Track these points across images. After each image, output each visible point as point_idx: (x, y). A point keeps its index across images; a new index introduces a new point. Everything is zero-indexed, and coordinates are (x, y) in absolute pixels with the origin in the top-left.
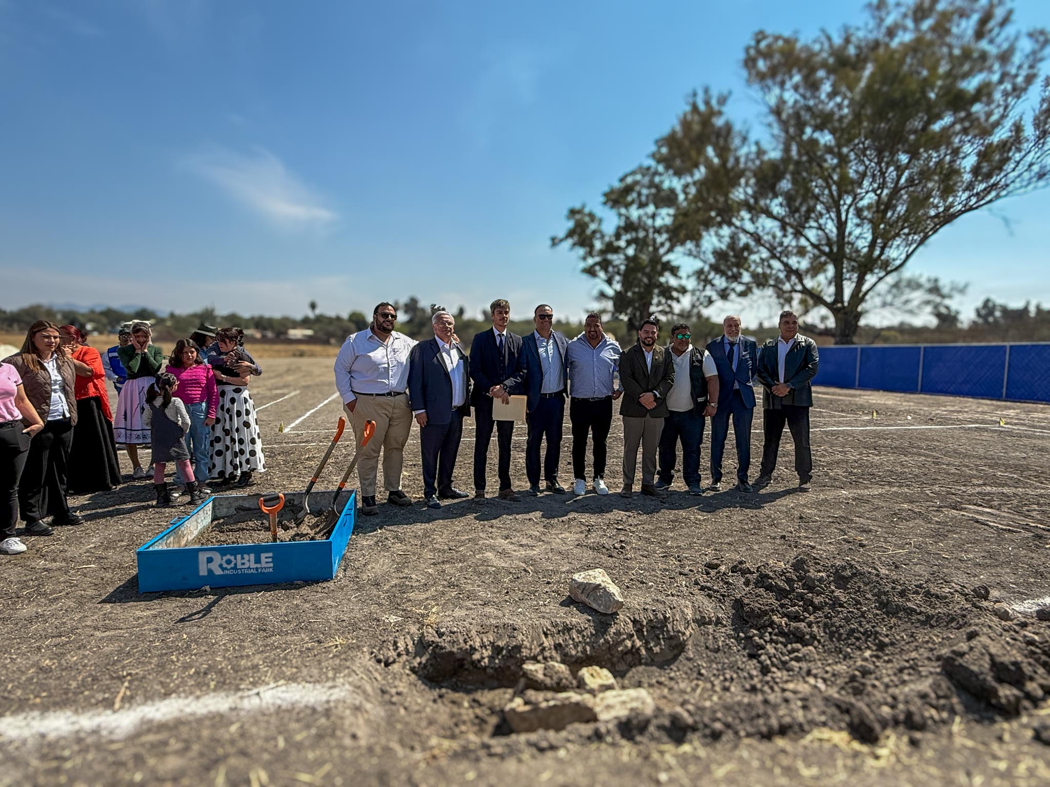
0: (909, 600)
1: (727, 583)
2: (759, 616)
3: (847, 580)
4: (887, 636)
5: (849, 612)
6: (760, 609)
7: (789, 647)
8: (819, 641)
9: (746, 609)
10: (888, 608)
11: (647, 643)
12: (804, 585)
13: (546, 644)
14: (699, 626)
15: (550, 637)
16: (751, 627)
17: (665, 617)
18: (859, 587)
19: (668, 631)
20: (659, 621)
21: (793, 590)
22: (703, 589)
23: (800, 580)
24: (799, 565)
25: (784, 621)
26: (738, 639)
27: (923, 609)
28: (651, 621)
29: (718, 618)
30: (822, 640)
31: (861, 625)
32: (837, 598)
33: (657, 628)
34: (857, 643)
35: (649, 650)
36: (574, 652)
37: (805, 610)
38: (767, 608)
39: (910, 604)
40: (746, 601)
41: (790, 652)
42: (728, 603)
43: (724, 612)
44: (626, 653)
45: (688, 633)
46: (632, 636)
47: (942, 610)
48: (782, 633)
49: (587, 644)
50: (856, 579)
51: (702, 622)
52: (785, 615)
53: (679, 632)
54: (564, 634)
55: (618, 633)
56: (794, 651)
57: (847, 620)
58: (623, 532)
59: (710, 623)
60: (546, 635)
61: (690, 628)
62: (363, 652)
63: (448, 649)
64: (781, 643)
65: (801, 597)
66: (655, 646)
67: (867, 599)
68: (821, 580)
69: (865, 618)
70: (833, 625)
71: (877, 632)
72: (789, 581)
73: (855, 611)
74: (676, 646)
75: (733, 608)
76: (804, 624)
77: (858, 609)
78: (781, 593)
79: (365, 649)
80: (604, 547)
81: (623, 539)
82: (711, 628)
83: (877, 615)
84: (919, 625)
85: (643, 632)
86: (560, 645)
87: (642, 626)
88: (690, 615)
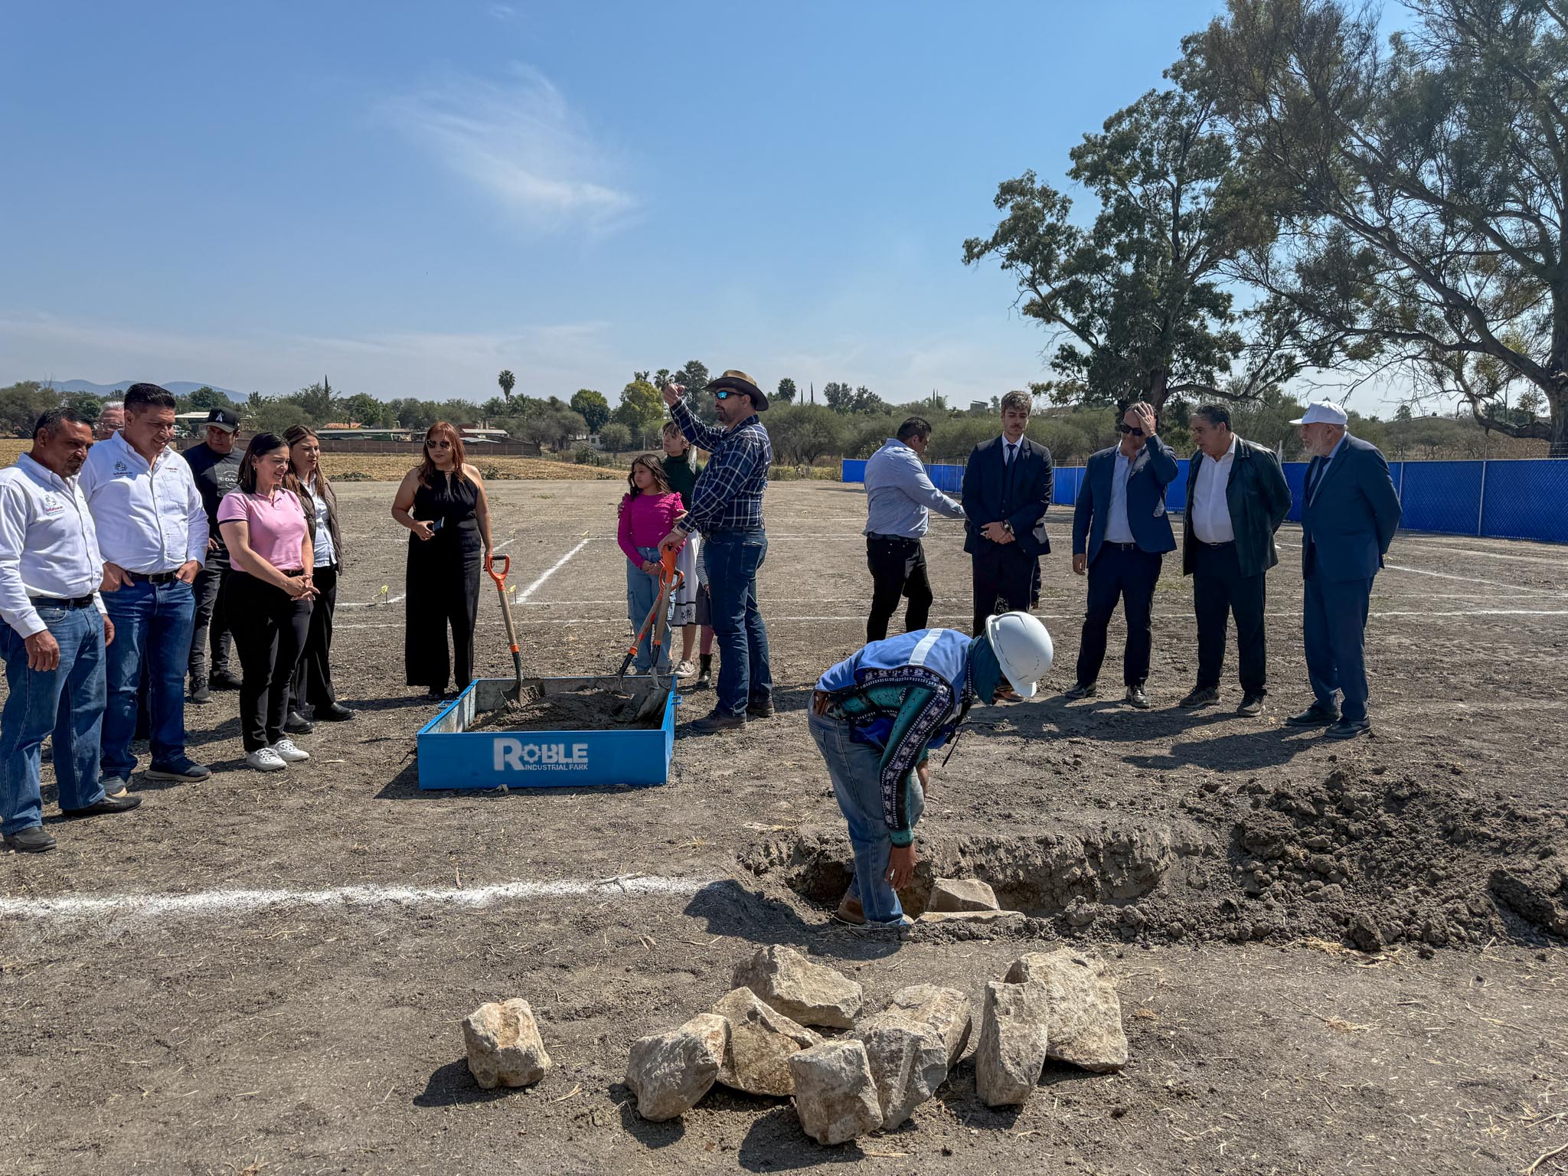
0: (1484, 824)
1: (1226, 805)
2: (1266, 844)
3: (1401, 801)
4: (1444, 869)
5: (1399, 842)
6: (1267, 834)
7: (1306, 885)
8: (1350, 879)
9: (1249, 834)
10: (1452, 835)
11: (1104, 873)
12: (1339, 808)
13: (963, 863)
14: (1180, 857)
15: (968, 857)
16: (1253, 858)
17: (1131, 841)
18: (1419, 811)
19: (1134, 859)
20: (1121, 844)
21: (1321, 814)
22: (1191, 811)
23: (1335, 803)
24: (1335, 782)
25: (1302, 853)
26: (1233, 873)
27: (1499, 834)
28: (1111, 844)
29: (1208, 847)
30: (1355, 878)
31: (1412, 859)
32: (1384, 824)
33: (1119, 854)
34: (1403, 880)
35: (1106, 882)
36: (1001, 877)
37: (1336, 840)
38: (1278, 833)
39: (1483, 829)
40: (1249, 824)
41: (1305, 892)
42: (1225, 829)
43: (1219, 840)
44: (1074, 884)
45: (1162, 863)
46: (1084, 860)
47: (1525, 832)
48: (1298, 869)
49: (1019, 867)
50: (1416, 801)
51: (1184, 851)
52: (1307, 846)
53: (1149, 859)
54: (988, 854)
55: (1063, 856)
56: (1312, 889)
57: (1394, 852)
58: (1079, 746)
59: (1196, 852)
60: (963, 852)
61: (1166, 858)
62: (728, 855)
63: (835, 858)
64: (1296, 880)
65: (1332, 823)
66: (1116, 878)
67: (1427, 826)
68: (1363, 801)
69: (1419, 848)
70: (1372, 859)
71: (1432, 866)
72: (1317, 802)
73: (1408, 841)
74: (1145, 880)
75: (1232, 835)
76: (1329, 856)
77: (1411, 839)
78: (1304, 818)
79: (730, 852)
80: (1049, 762)
81: (1079, 752)
82: (1196, 860)
83: (1438, 845)
84: (1490, 853)
85: (1098, 858)
86: (981, 866)
87: (1098, 850)
88: (1167, 839)
